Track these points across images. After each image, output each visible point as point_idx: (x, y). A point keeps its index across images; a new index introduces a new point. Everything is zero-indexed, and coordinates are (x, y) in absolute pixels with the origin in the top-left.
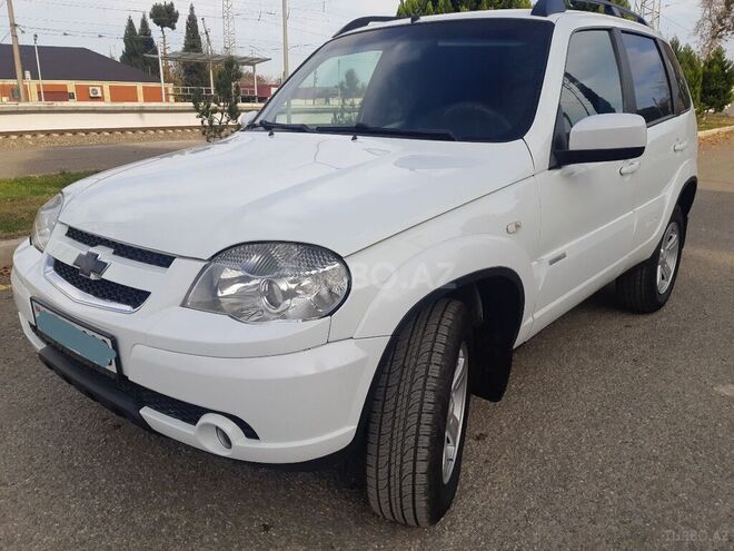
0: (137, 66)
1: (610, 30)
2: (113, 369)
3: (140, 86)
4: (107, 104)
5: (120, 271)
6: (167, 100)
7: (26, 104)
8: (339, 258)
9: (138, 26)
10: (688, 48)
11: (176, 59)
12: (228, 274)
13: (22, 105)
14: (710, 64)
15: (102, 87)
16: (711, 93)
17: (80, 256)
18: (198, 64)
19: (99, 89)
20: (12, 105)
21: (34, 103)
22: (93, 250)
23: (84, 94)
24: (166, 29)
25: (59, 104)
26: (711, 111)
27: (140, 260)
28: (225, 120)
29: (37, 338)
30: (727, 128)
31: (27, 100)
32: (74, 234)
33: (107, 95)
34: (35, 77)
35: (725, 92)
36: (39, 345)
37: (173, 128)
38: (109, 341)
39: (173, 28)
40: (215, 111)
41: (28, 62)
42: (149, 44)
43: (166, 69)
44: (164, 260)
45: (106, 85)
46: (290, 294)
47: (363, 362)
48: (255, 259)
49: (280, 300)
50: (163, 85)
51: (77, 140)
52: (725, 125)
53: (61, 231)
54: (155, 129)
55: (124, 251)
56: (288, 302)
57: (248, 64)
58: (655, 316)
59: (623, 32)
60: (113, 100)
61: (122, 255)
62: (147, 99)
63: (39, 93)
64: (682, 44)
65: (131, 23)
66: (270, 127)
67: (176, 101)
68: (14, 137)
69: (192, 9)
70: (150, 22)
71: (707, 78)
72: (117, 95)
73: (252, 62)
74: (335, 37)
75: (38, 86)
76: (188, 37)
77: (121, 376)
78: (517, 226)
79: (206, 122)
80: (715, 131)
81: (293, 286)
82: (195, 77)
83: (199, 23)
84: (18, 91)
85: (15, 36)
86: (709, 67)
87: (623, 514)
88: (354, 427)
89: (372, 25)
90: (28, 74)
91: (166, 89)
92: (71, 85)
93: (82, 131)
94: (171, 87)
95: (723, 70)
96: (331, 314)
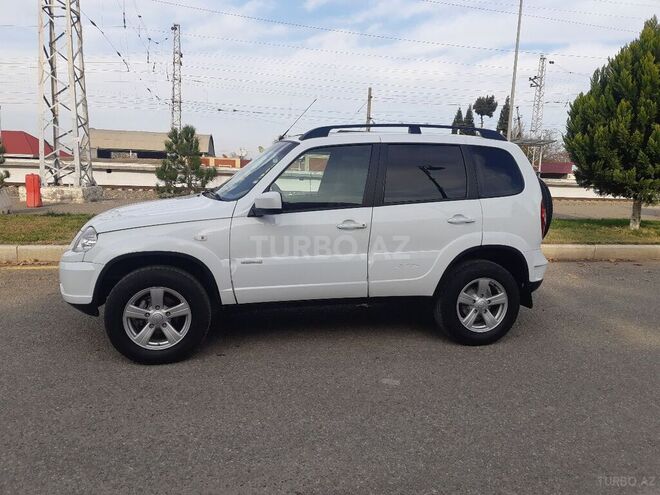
8: (97, 234)
24: (485, 117)
39: (491, 116)
47: (93, 272)
65: (459, 113)
69: (508, 100)
70: (474, 112)
78: (203, 238)
88: (91, 297)
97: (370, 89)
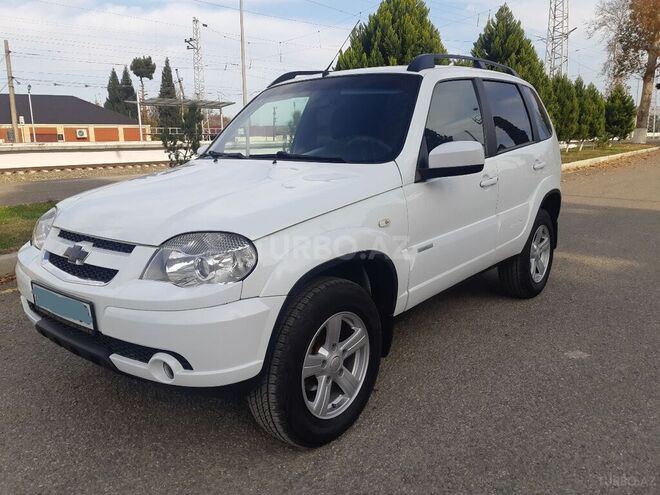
0: (118, 111)
1: (472, 79)
2: (91, 327)
3: (121, 128)
4: (92, 144)
5: (97, 258)
6: (145, 139)
7: (20, 145)
8: (250, 242)
9: (120, 77)
10: (591, 86)
11: (152, 104)
12: (174, 256)
13: (17, 146)
14: (612, 99)
15: (87, 129)
16: (616, 123)
17: (69, 249)
18: (172, 108)
19: (85, 131)
20: (8, 146)
21: (27, 143)
22: (78, 244)
23: (71, 136)
24: (144, 79)
25: (49, 145)
26: (616, 139)
27: (112, 249)
28: (188, 154)
29: (34, 315)
30: (630, 153)
31: (21, 141)
32: (65, 234)
33: (92, 136)
34: (28, 121)
35: (627, 122)
36: (35, 319)
37: (149, 163)
38: (88, 306)
39: (151, 78)
40: (181, 147)
41: (23, 110)
42: (130, 92)
43: (144, 113)
44: (127, 248)
45: (92, 127)
46: (214, 268)
47: (267, 313)
48: (191, 244)
49: (207, 272)
50: (141, 126)
51: (65, 175)
52: (628, 151)
53: (55, 233)
54: (133, 164)
55: (101, 243)
56: (214, 272)
57: (215, 107)
58: (530, 301)
59: (484, 80)
60: (97, 140)
61: (99, 247)
62: (127, 138)
63: (32, 135)
64: (586, 84)
65: (114, 74)
66: (216, 156)
67: (153, 140)
68: (8, 173)
69: (167, 62)
70: (131, 73)
71: (609, 111)
72: (101, 136)
73: (218, 105)
74: (269, 88)
75: (31, 129)
76: (163, 85)
77: (97, 332)
78: (387, 222)
79: (173, 157)
80: (619, 155)
81: (217, 261)
82: (170, 119)
83: (174, 73)
84: (13, 133)
85: (12, 87)
86: (613, 102)
87: (472, 440)
88: (262, 361)
89: (299, 78)
90: (22, 118)
91: (144, 130)
92: (60, 128)
93: (69, 167)
94: (148, 128)
95: (624, 104)
96: (242, 280)
97: (6, 42)
